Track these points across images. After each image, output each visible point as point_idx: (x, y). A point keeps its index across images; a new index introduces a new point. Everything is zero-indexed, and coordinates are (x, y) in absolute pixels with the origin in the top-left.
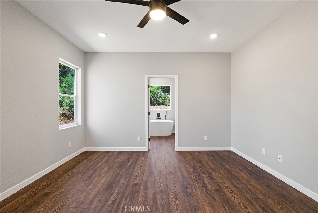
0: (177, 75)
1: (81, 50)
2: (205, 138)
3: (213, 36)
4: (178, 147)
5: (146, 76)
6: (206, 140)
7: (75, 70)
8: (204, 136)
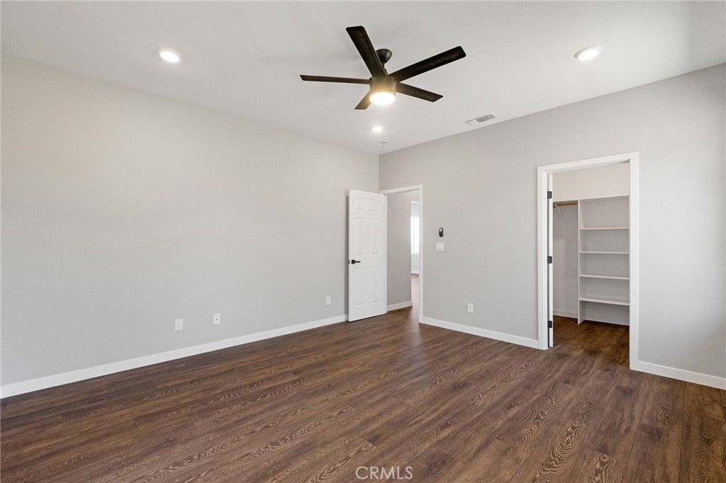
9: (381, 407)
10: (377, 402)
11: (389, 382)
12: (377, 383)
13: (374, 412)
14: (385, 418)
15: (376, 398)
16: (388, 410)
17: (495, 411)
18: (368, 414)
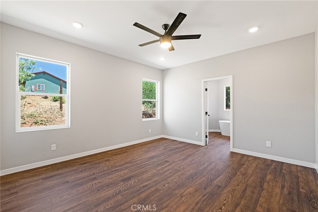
0: (232, 76)
1: (158, 69)
2: (268, 144)
3: (254, 30)
4: (233, 148)
5: (203, 81)
6: (270, 146)
7: (157, 83)
8: (267, 142)
9: (166, 169)
10: (168, 171)
11: (163, 181)
12: (169, 180)
13: (168, 168)
14: (164, 166)
15: (168, 172)
16: (163, 168)
17: (124, 169)
18: (170, 167)
